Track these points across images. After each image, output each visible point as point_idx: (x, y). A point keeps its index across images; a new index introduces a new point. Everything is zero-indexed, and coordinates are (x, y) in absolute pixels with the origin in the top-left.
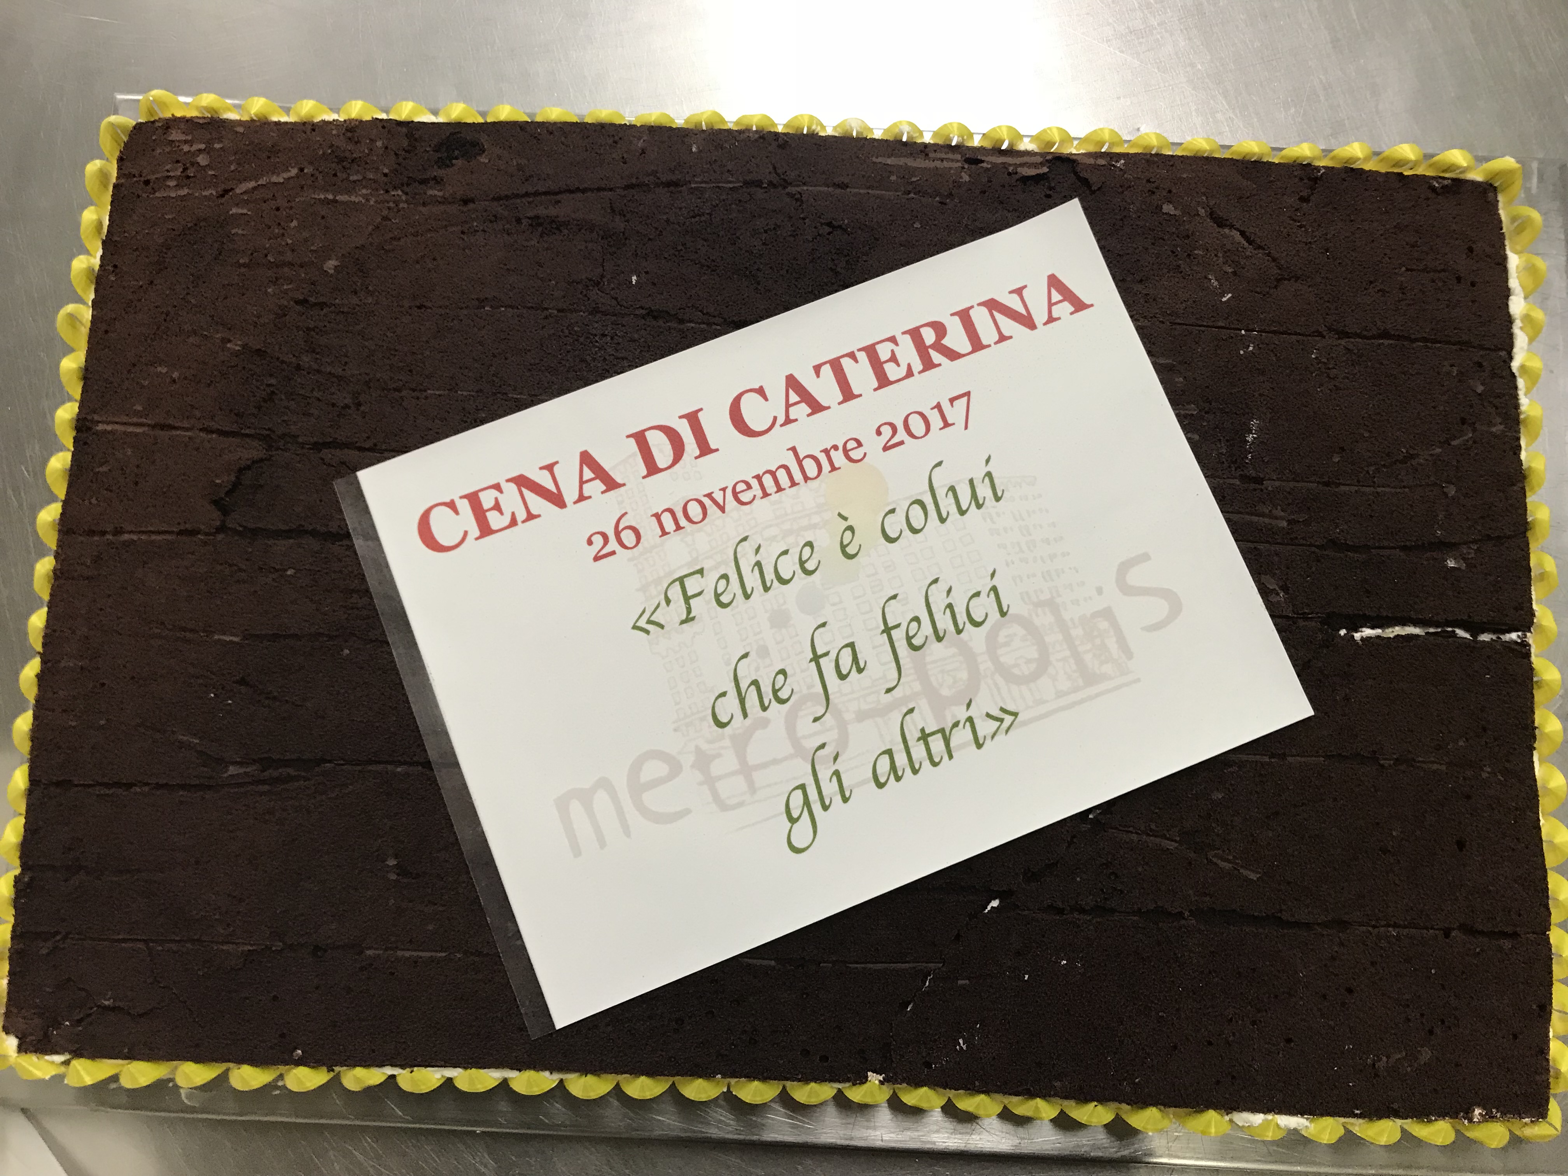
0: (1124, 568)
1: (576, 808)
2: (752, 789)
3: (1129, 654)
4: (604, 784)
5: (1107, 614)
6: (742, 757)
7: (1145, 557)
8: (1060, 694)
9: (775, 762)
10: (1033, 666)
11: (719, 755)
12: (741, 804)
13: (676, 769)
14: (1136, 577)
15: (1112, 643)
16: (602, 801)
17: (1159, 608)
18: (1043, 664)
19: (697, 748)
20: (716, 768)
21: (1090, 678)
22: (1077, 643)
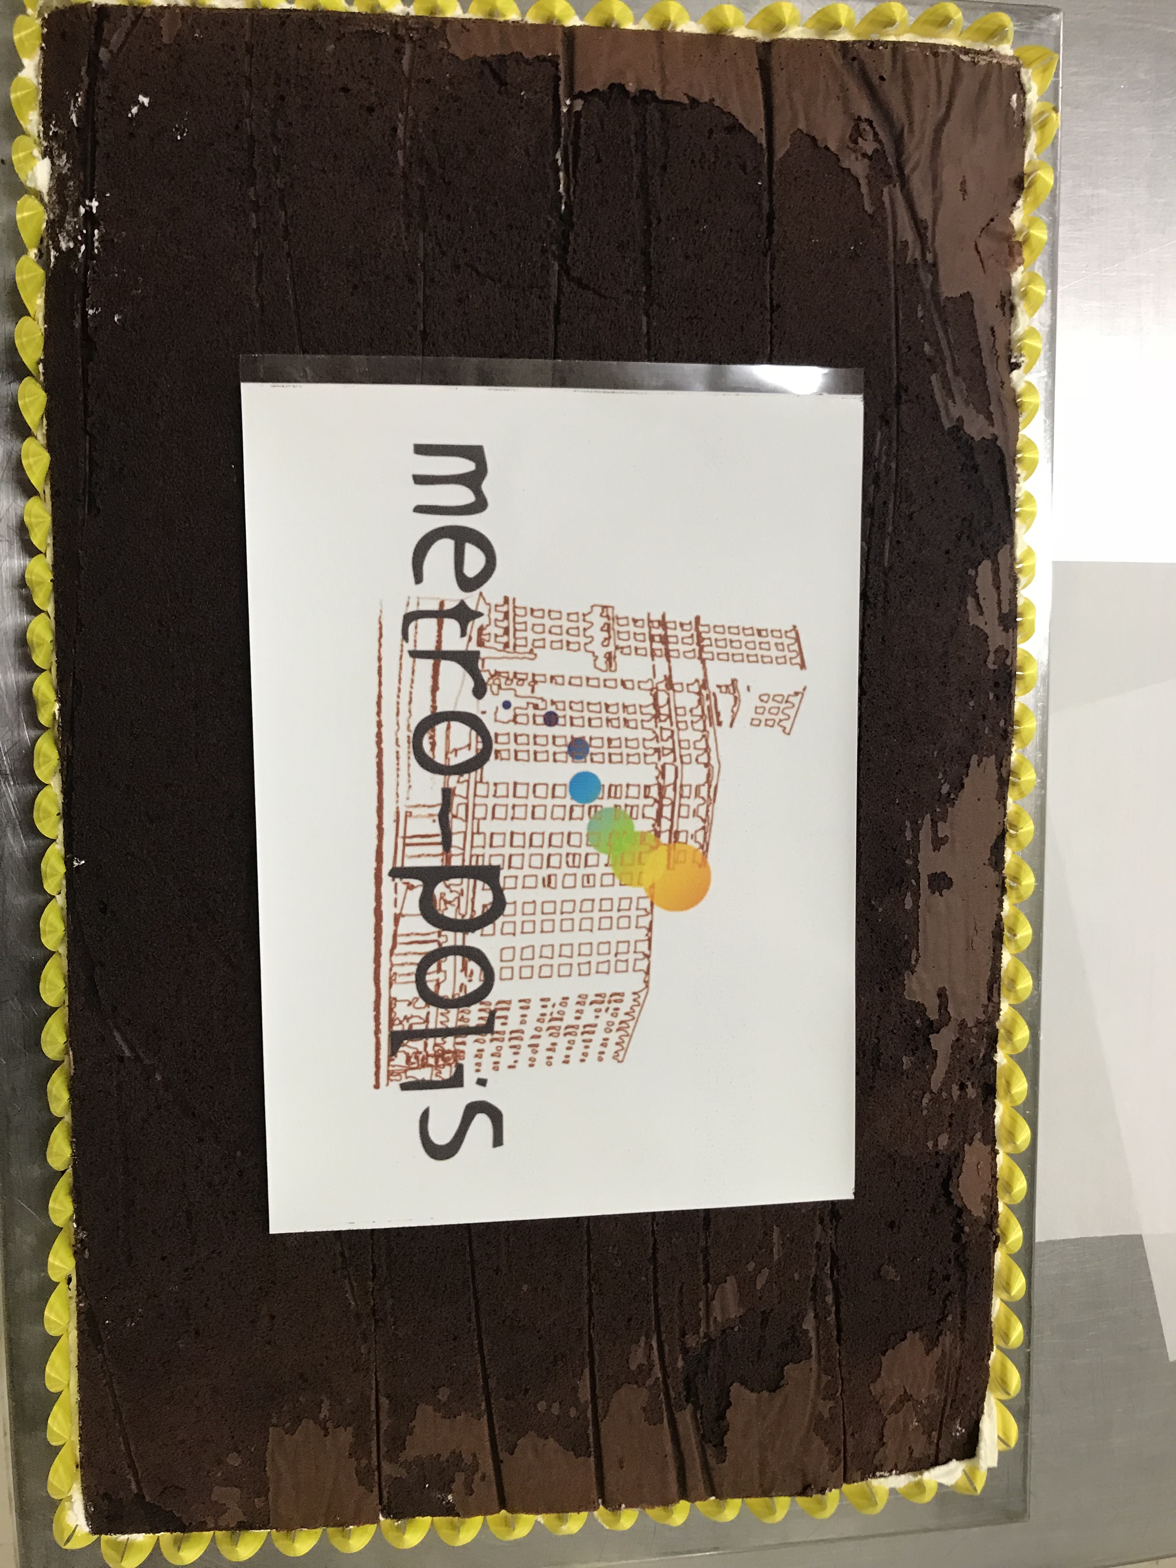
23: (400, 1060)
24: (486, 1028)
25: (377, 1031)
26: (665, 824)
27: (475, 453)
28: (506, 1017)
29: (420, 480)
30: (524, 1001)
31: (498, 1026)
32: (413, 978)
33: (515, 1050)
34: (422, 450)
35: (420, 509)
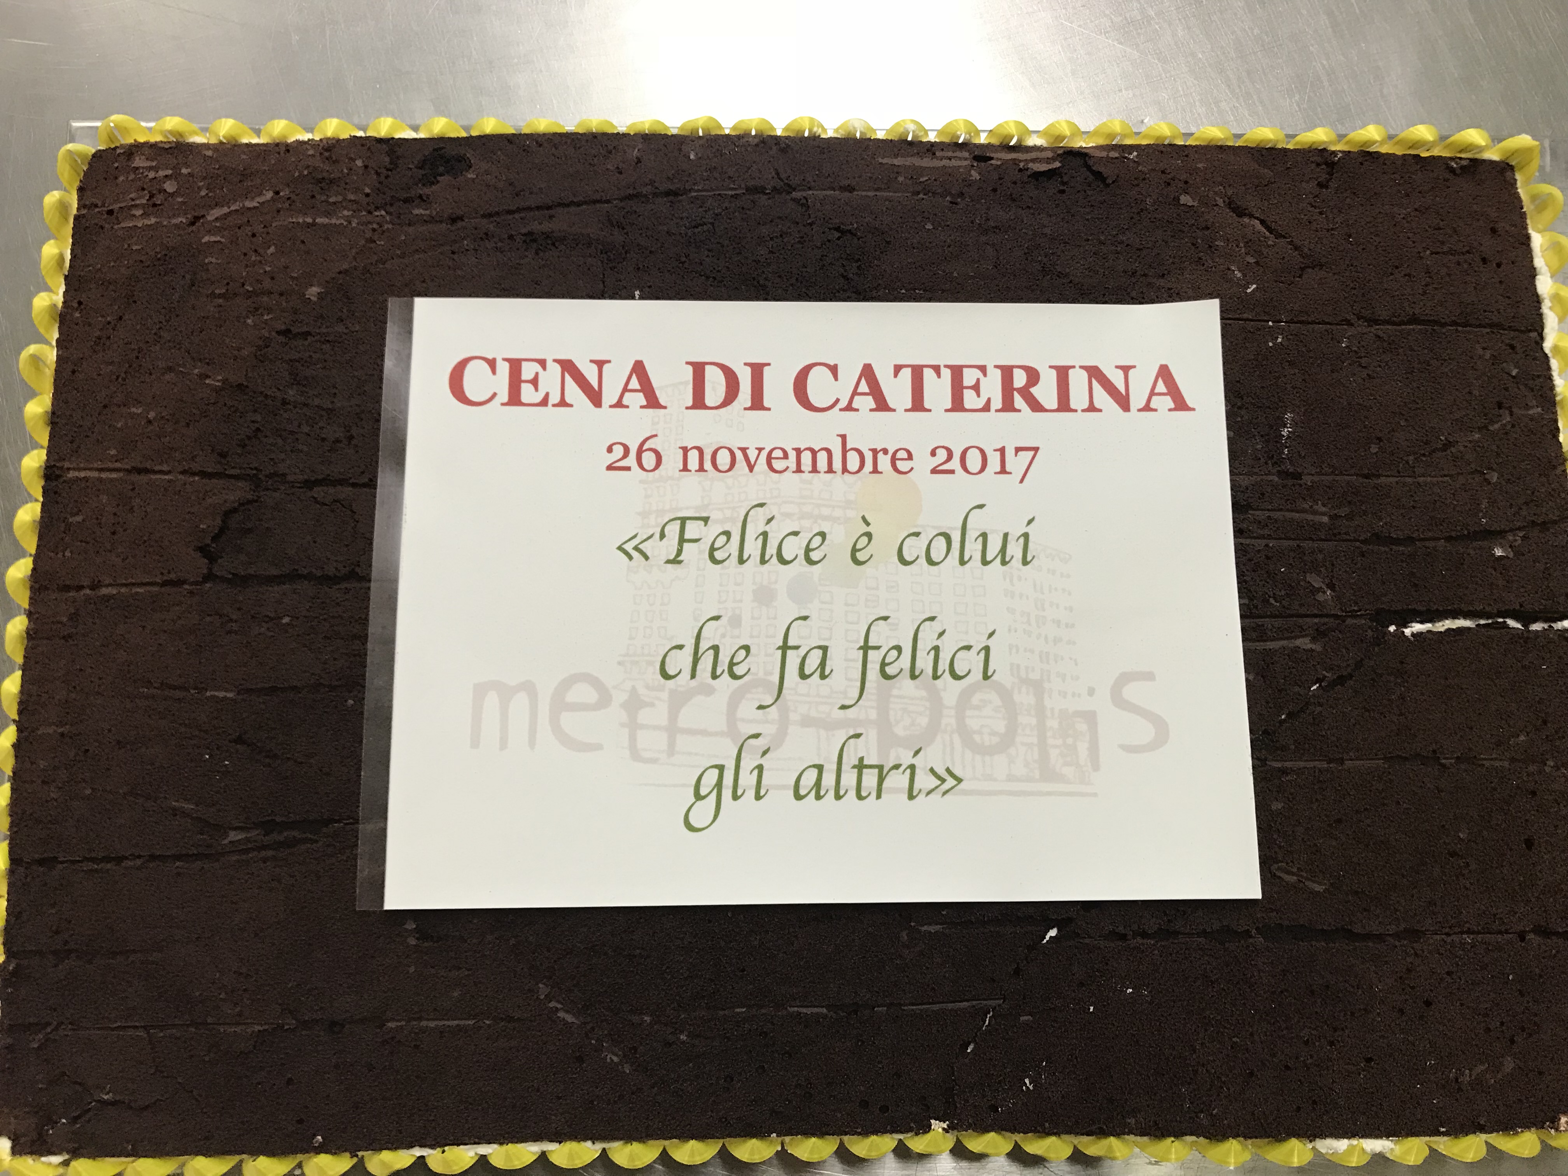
0: (1125, 679)
1: (492, 700)
2: (671, 750)
3: (1096, 767)
4: (529, 687)
5: (1090, 717)
6: (673, 715)
7: (1149, 676)
8: (1010, 778)
9: (704, 733)
10: (995, 740)
11: (652, 705)
12: (654, 761)
13: (604, 700)
14: (1133, 692)
15: (1083, 748)
16: (521, 702)
17: (1145, 732)
18: (1007, 741)
19: (634, 689)
20: (645, 716)
21: (1048, 774)
22: (1049, 734)
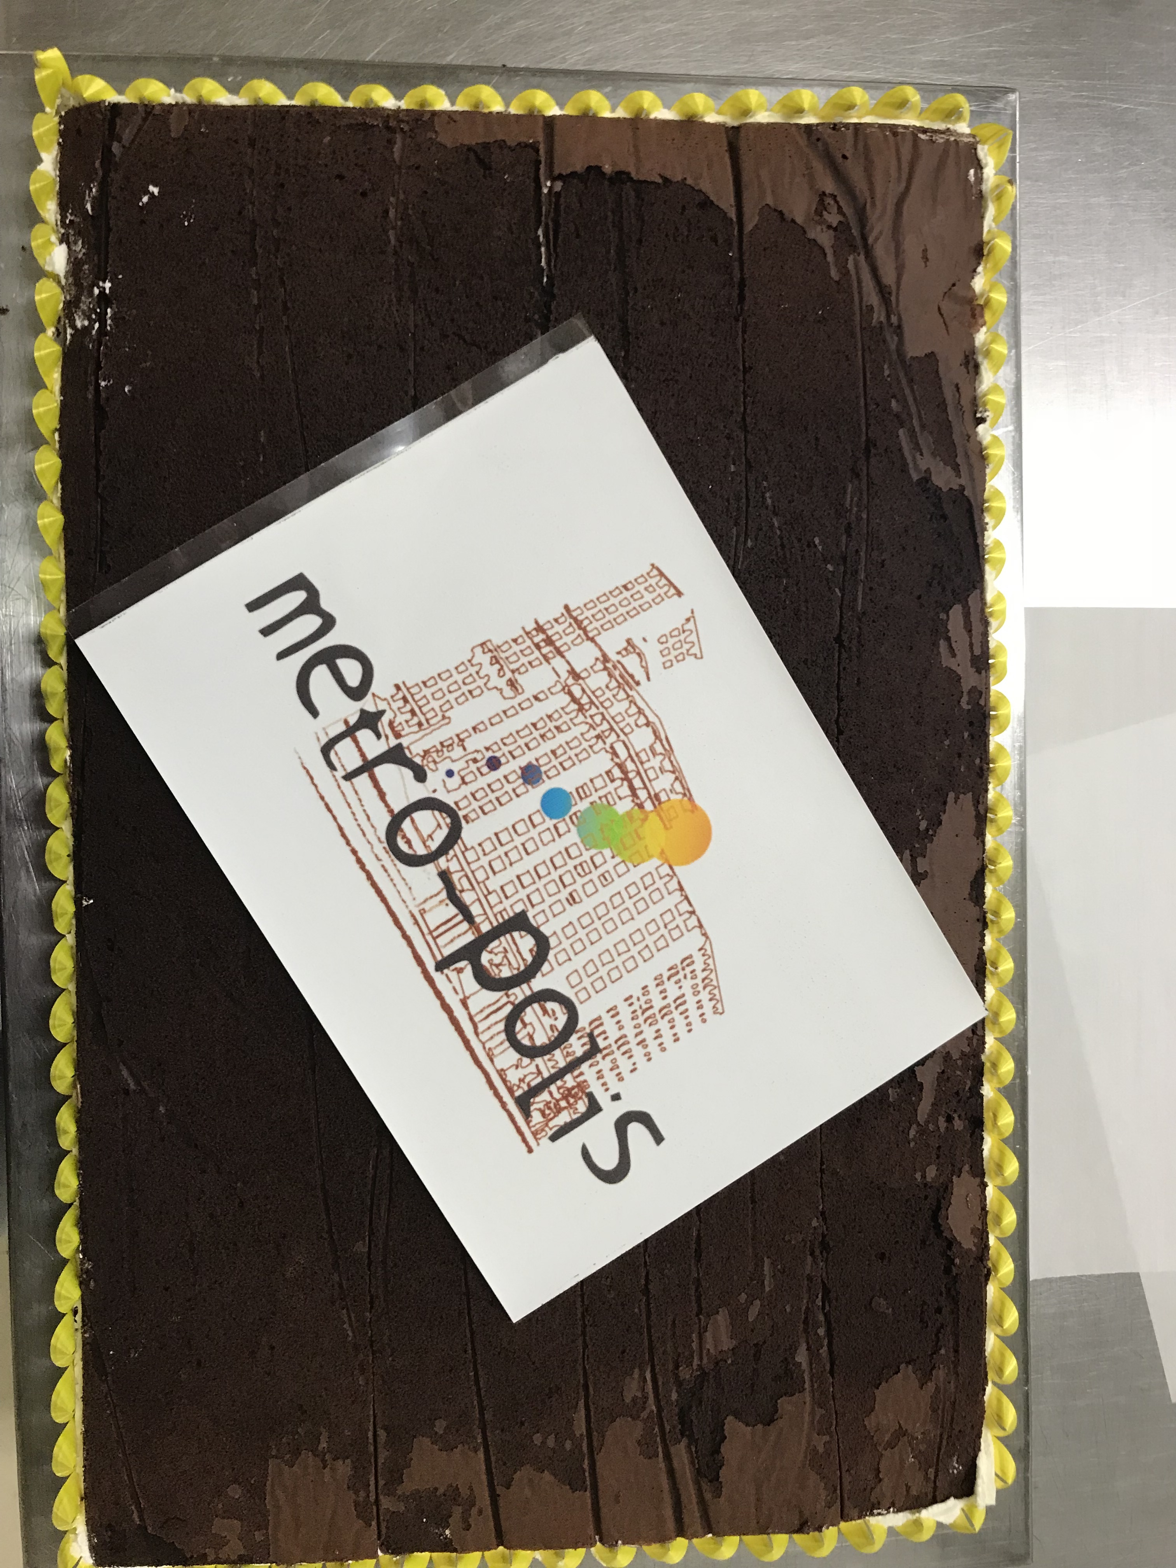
23: (536, 1117)
24: (594, 1050)
25: (504, 1105)
26: (642, 794)
27: (299, 582)
28: (604, 1032)
29: (267, 631)
30: (611, 1009)
31: (601, 1043)
32: (507, 1044)
33: (627, 1055)
34: (253, 606)
35: (281, 656)
